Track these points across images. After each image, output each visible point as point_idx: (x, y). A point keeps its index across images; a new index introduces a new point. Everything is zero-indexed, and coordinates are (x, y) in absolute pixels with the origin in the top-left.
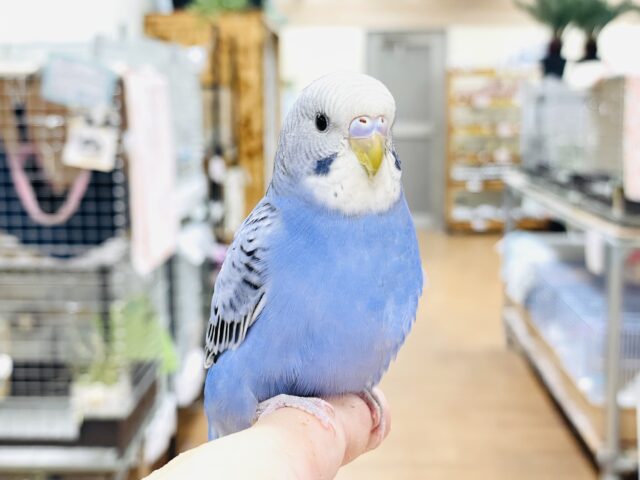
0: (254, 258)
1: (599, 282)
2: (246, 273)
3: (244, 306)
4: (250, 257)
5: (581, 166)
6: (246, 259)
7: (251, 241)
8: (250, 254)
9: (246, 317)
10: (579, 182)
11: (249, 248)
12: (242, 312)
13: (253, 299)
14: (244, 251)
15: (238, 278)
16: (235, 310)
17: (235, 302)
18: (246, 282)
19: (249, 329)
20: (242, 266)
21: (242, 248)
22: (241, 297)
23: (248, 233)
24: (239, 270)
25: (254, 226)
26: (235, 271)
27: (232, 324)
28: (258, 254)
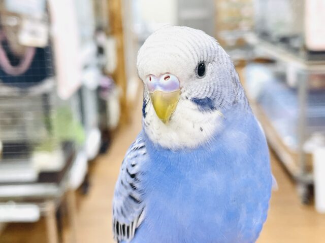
0: (136, 180)
1: (294, 90)
2: (130, 190)
3: (131, 215)
4: (133, 179)
5: (284, 31)
6: (131, 180)
7: (133, 166)
8: (133, 176)
9: (133, 223)
10: (284, 40)
11: (133, 171)
12: (130, 220)
13: (137, 210)
14: (129, 174)
15: (125, 193)
16: (125, 216)
17: (125, 210)
18: (131, 197)
19: (136, 230)
20: (127, 185)
21: (127, 171)
22: (129, 208)
23: (132, 159)
24: (126, 187)
25: (135, 153)
26: (123, 188)
27: (124, 226)
28: (138, 177)
